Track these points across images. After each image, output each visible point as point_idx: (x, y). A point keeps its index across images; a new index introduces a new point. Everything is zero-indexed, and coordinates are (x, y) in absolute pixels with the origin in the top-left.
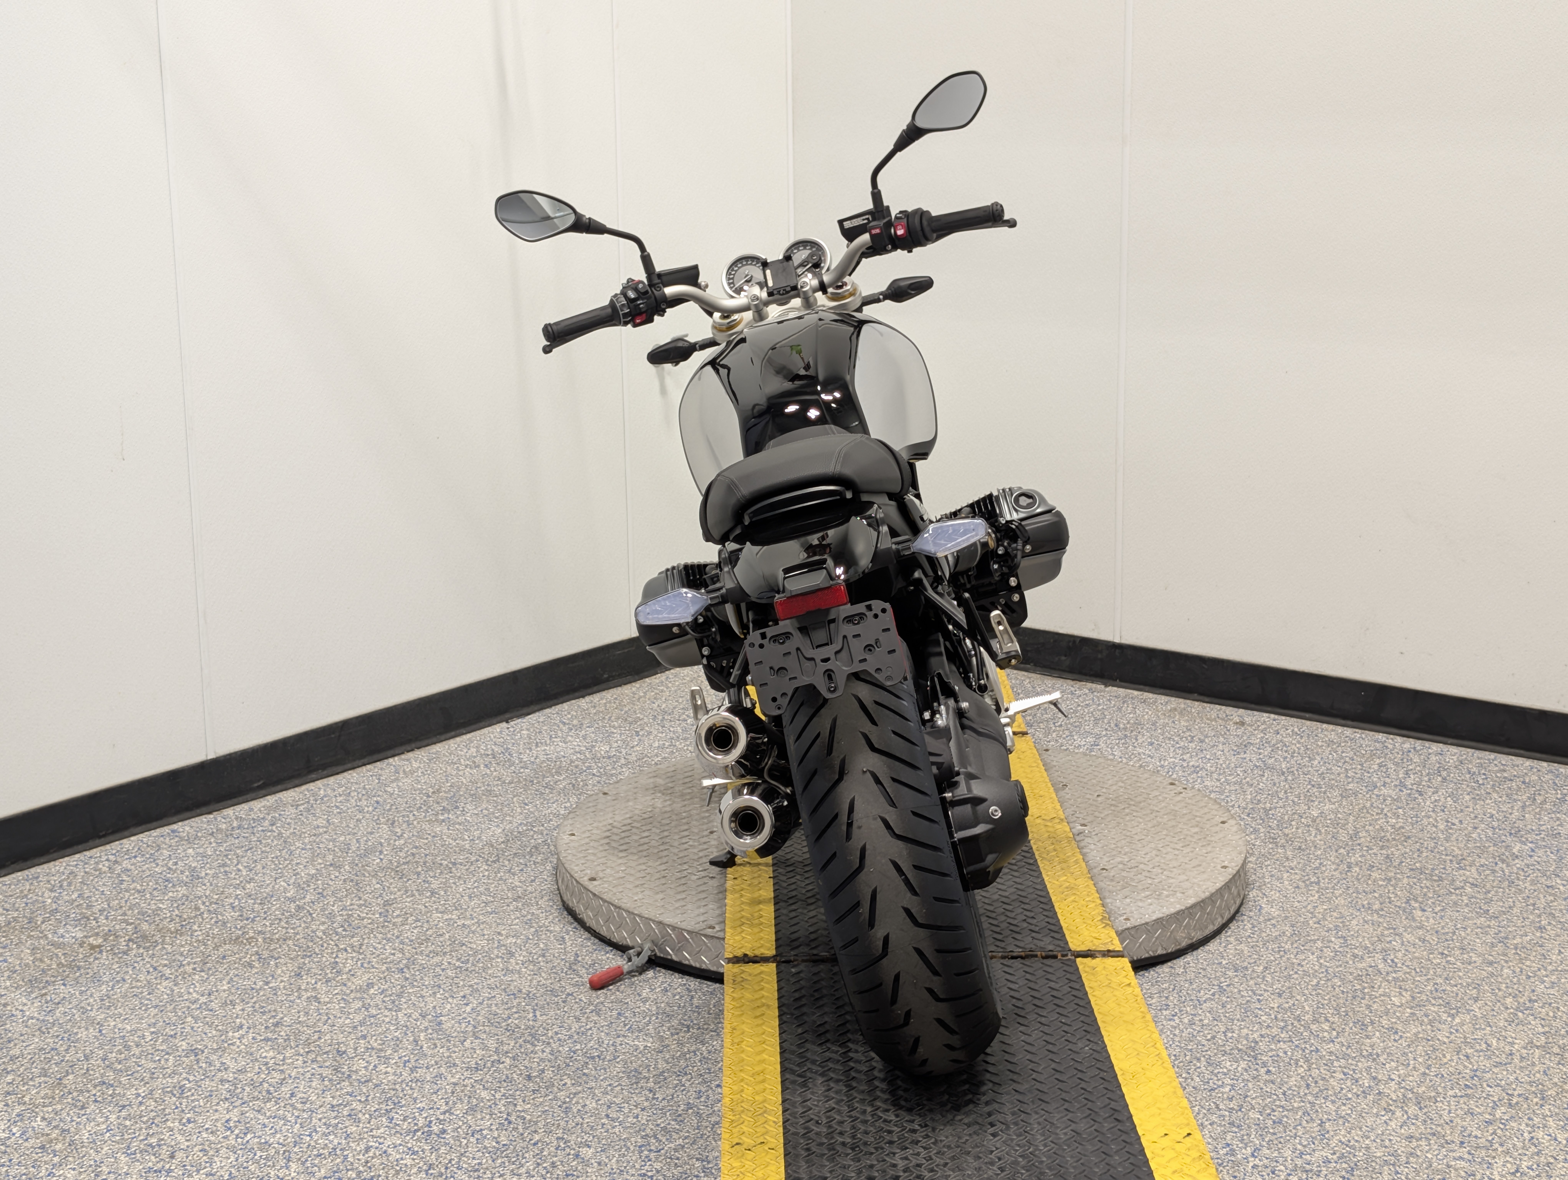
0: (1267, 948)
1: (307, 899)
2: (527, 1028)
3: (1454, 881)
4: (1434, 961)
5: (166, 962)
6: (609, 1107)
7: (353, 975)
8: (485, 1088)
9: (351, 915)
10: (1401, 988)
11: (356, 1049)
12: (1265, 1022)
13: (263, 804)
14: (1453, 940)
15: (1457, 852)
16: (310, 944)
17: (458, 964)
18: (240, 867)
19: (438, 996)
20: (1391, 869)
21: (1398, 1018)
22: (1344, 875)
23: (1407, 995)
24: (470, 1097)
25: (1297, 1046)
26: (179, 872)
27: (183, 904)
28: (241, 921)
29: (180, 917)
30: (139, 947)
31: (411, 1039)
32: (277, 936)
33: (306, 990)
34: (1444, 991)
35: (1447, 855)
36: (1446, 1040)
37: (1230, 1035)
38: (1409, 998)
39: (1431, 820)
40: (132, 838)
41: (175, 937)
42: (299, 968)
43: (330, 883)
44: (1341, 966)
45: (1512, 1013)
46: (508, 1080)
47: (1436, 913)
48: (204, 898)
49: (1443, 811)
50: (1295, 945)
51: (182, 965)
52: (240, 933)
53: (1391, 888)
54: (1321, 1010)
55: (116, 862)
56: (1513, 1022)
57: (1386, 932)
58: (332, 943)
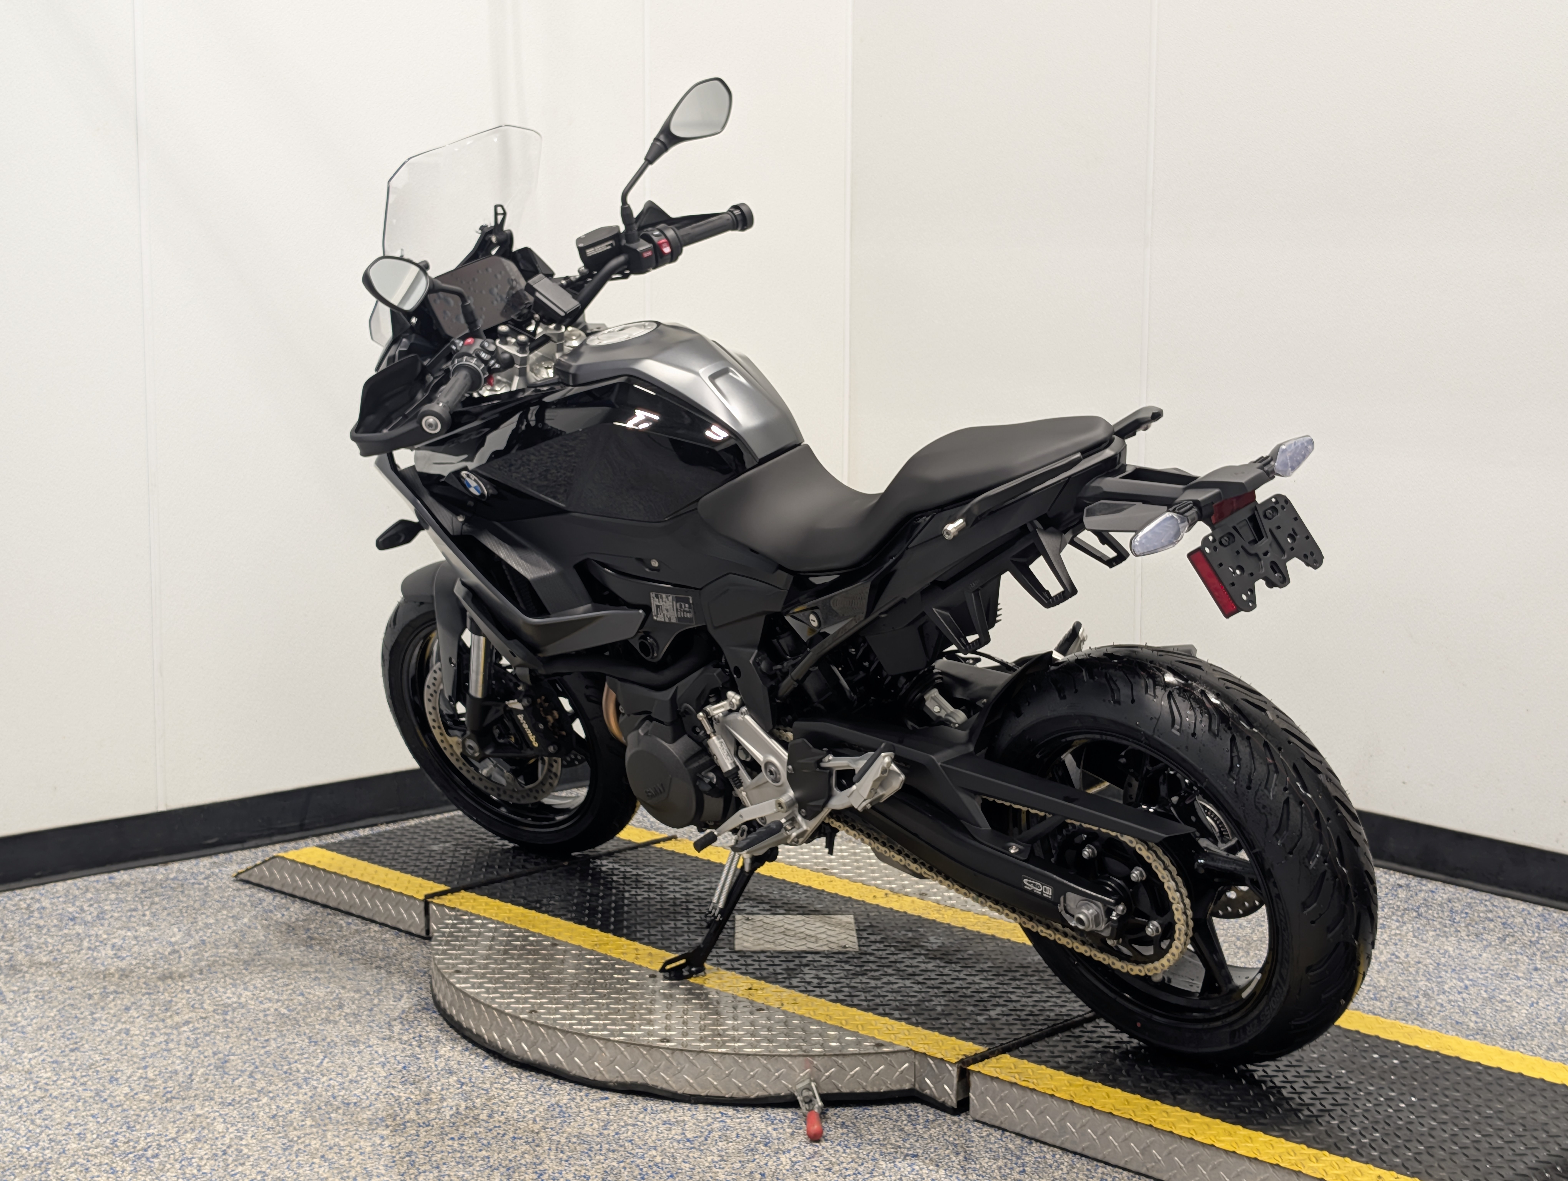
1: (187, 945)
2: (307, 1072)
5: (16, 988)
6: (331, 1148)
7: (178, 1013)
8: (224, 1122)
9: (217, 961)
11: (129, 1077)
13: (212, 861)
16: (159, 983)
17: (286, 1011)
18: (147, 912)
19: (244, 1037)
24: (204, 1128)
26: (88, 913)
27: (70, 940)
28: (112, 958)
29: (58, 950)
31: (188, 1073)
33: (124, 1023)
40: (69, 882)
42: (133, 1003)
43: (220, 932)
46: (254, 1117)
48: (93, 938)
51: (28, 992)
55: (39, 901)
58: (181, 984)
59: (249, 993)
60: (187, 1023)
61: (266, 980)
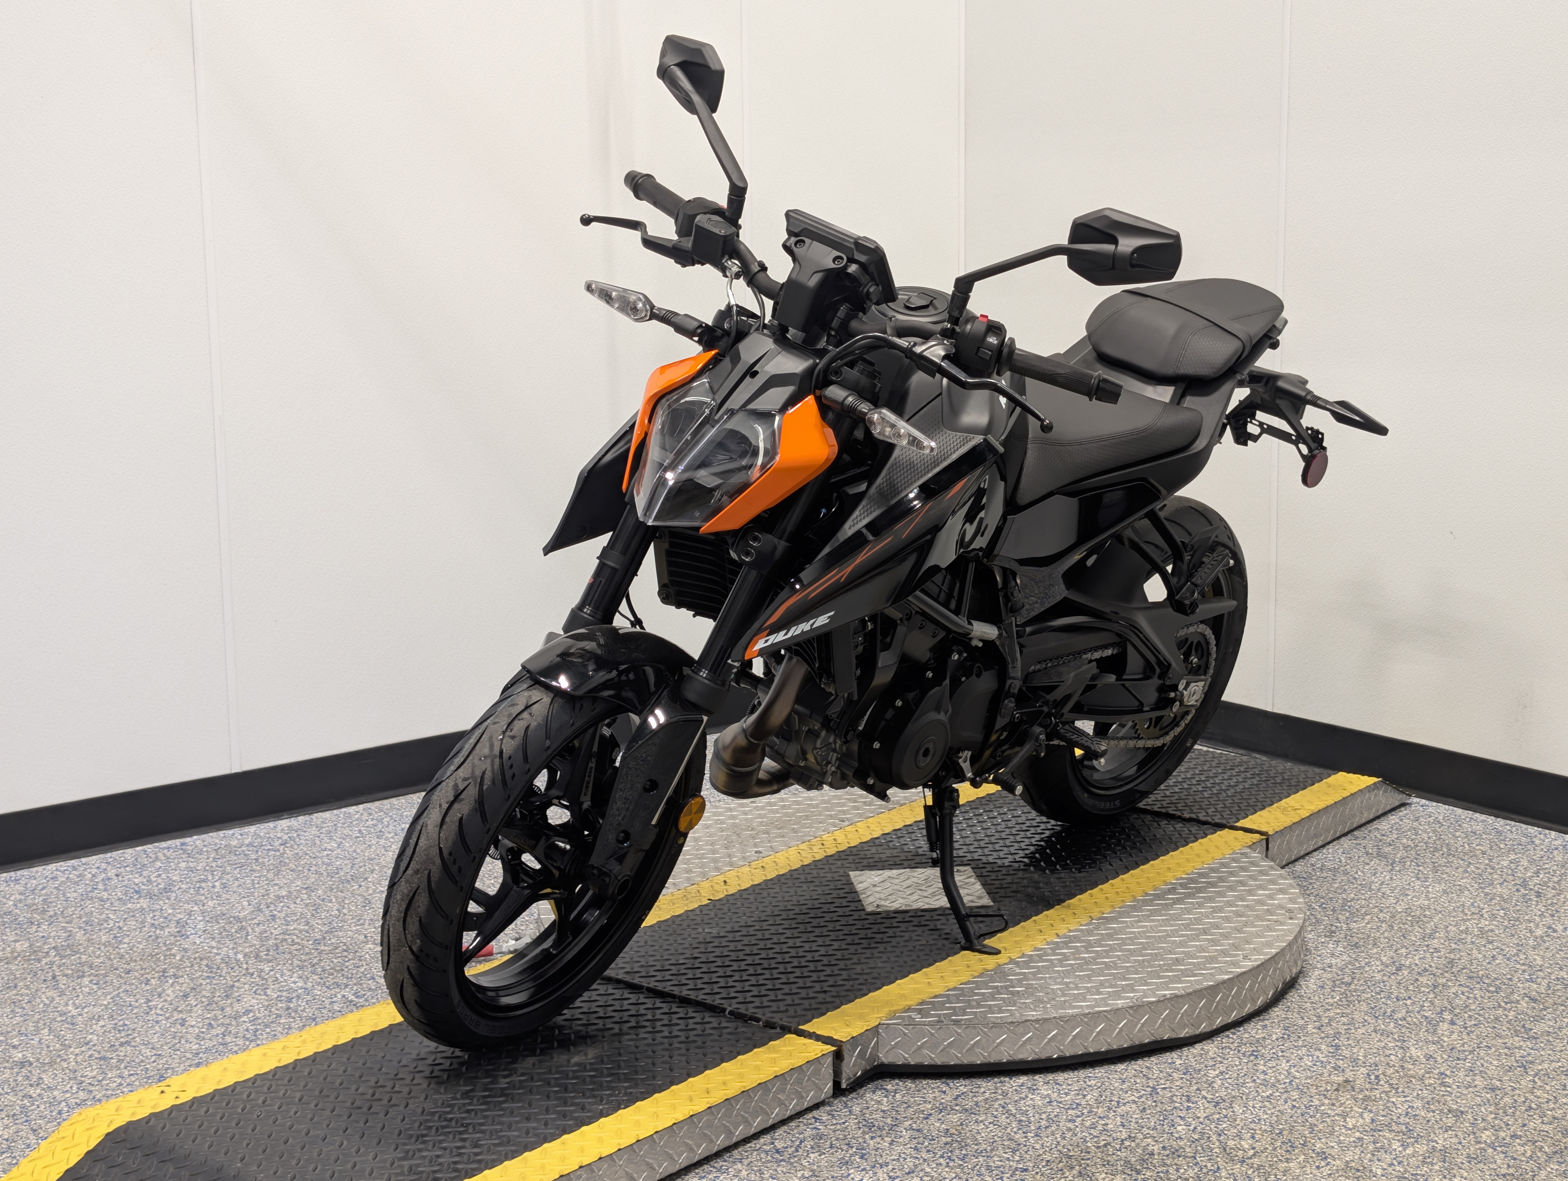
0: (1239, 1051)
1: (256, 921)
3: (1512, 993)
4: (1427, 1082)
7: (239, 1000)
9: (286, 940)
10: (1366, 1109)
12: (1178, 1132)
13: (288, 824)
14: (1465, 1060)
15: (1539, 961)
18: (217, 884)
20: (1446, 974)
21: (1340, 1142)
22: (1385, 978)
23: (1368, 1117)
25: (1196, 1164)
26: (155, 884)
27: (133, 916)
28: (175, 937)
29: (120, 928)
30: (55, 956)
32: (197, 955)
33: (181, 1012)
34: (1416, 1115)
35: (1523, 964)
36: (1379, 1172)
37: (1127, 1143)
38: (1368, 1120)
39: (1532, 925)
40: (139, 848)
41: (99, 948)
42: (194, 989)
44: (1311, 1078)
45: (1480, 1149)
47: (1466, 1028)
48: (157, 913)
49: (1553, 916)
50: (1274, 1051)
51: (83, 976)
52: (164, 948)
53: (1431, 996)
54: (1252, 1126)
55: (103, 870)
56: (1475, 1159)
57: (1390, 1045)
58: (245, 966)
59: (315, 977)
60: (247, 1012)
61: (335, 961)
